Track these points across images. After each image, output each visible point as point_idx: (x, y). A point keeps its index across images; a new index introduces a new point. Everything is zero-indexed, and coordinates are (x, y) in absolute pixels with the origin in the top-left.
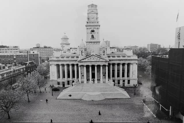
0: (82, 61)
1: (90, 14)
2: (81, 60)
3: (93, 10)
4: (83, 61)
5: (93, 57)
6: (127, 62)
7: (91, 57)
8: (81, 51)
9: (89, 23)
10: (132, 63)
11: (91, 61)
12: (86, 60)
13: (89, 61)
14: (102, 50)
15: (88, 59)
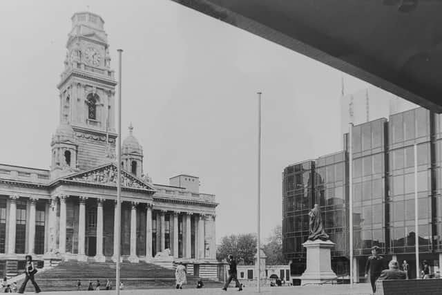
0: (74, 180)
1: (89, 40)
2: (71, 178)
3: (97, 33)
4: (78, 180)
5: (111, 173)
6: (191, 210)
7: (105, 172)
8: (62, 152)
9: (82, 66)
10: (203, 213)
11: (105, 184)
12: (90, 180)
13: (97, 183)
14: (129, 160)
15: (95, 177)
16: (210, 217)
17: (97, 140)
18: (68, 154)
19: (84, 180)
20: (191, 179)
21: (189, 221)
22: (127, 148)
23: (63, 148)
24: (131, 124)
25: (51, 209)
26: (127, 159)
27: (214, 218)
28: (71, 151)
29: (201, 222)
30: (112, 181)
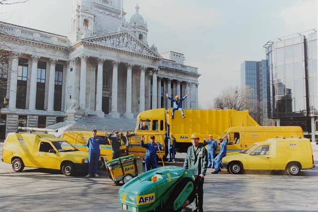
0: (94, 42)
2: (92, 41)
4: (98, 43)
5: (126, 40)
6: (181, 78)
7: (121, 38)
8: (82, 20)
10: (189, 81)
11: (121, 49)
12: (108, 43)
13: (114, 47)
14: (137, 33)
15: (112, 42)
16: (194, 85)
17: (108, 15)
18: (86, 22)
19: (103, 43)
20: (178, 55)
21: (179, 87)
22: (135, 23)
23: (82, 16)
24: (137, 5)
25: (69, 70)
26: (135, 32)
27: (197, 86)
28: (89, 19)
29: (188, 88)
30: (126, 46)
